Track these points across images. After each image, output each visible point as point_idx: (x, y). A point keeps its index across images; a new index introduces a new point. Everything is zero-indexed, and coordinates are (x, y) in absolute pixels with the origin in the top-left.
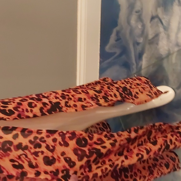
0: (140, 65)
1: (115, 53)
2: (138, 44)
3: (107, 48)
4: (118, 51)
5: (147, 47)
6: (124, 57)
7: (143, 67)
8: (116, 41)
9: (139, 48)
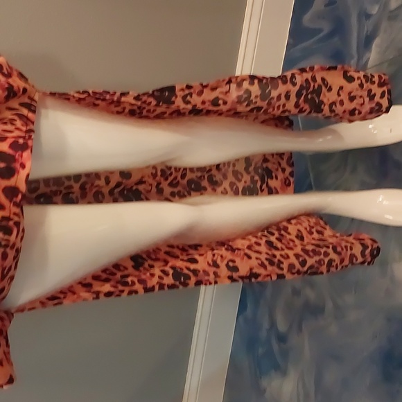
0: (365, 59)
1: (320, 30)
2: (368, 16)
3: (307, 19)
4: (326, 27)
5: (384, 25)
6: (336, 39)
7: (370, 64)
8: (327, 5)
9: (368, 26)
